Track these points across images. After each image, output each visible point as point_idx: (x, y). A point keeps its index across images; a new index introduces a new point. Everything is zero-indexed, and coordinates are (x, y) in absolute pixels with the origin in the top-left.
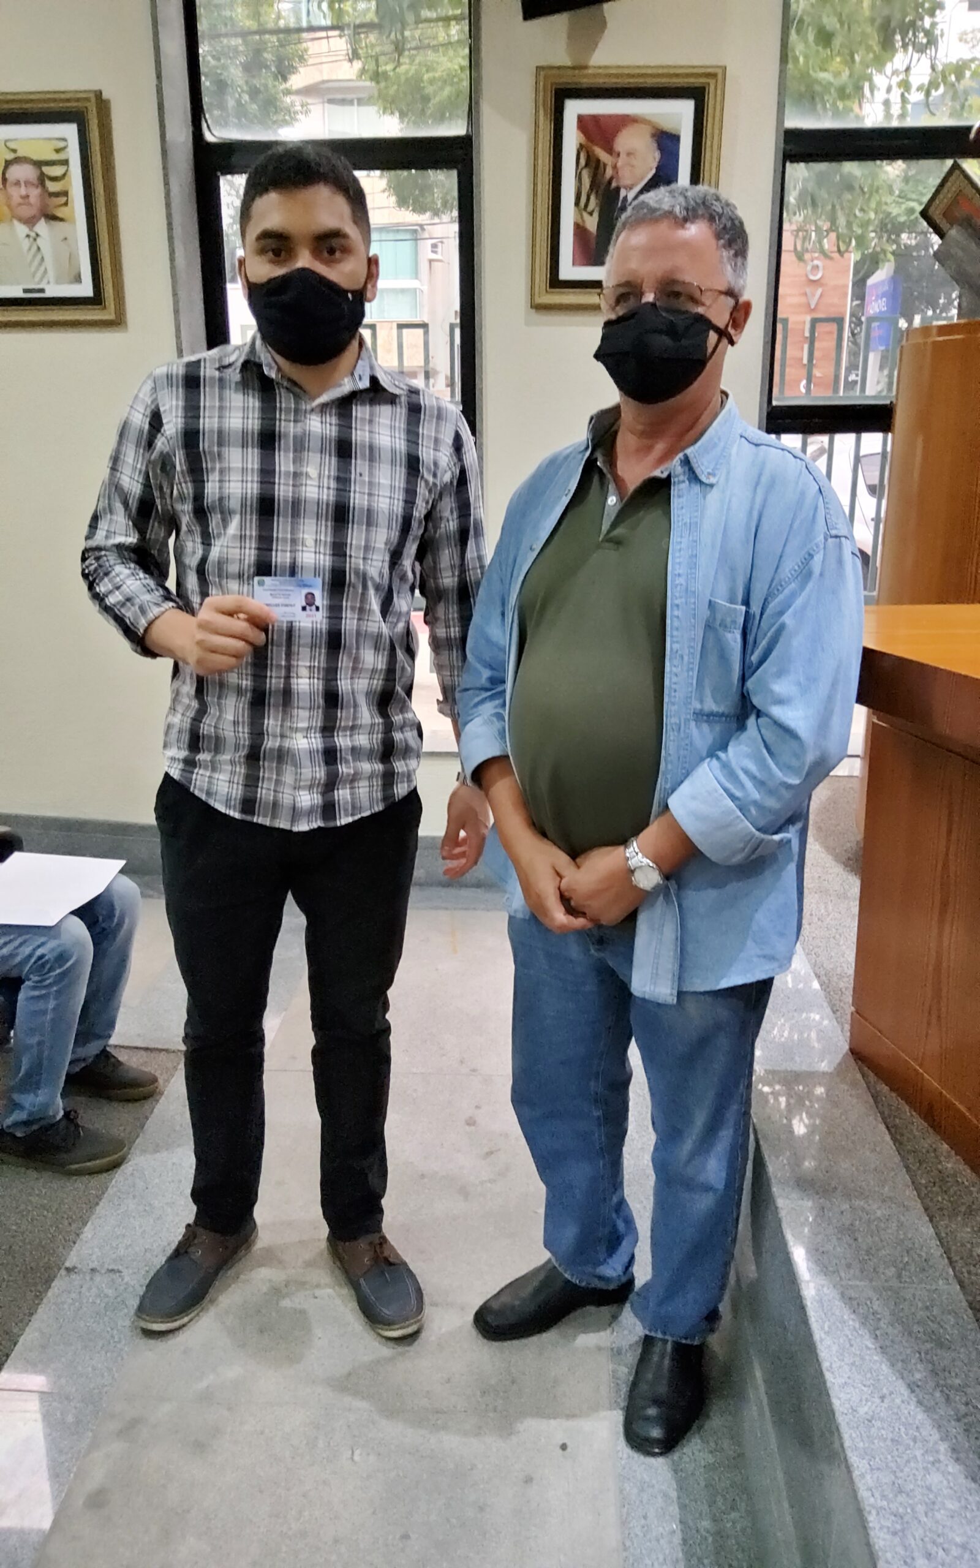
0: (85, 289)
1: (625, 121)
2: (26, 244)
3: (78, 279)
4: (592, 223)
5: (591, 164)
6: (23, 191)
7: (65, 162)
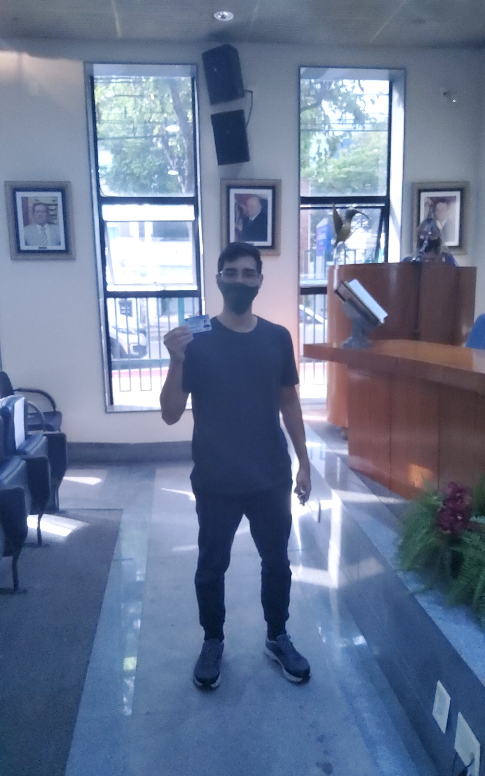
0: (62, 247)
1: (250, 196)
2: (40, 232)
3: (59, 244)
4: (240, 228)
5: (240, 210)
6: (40, 214)
7: (56, 205)
